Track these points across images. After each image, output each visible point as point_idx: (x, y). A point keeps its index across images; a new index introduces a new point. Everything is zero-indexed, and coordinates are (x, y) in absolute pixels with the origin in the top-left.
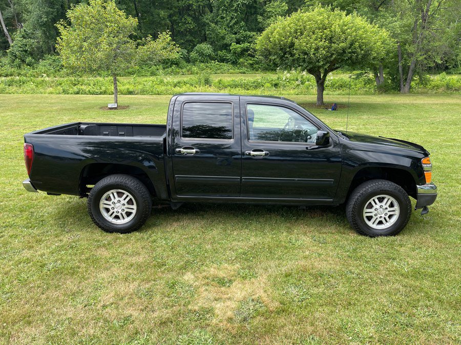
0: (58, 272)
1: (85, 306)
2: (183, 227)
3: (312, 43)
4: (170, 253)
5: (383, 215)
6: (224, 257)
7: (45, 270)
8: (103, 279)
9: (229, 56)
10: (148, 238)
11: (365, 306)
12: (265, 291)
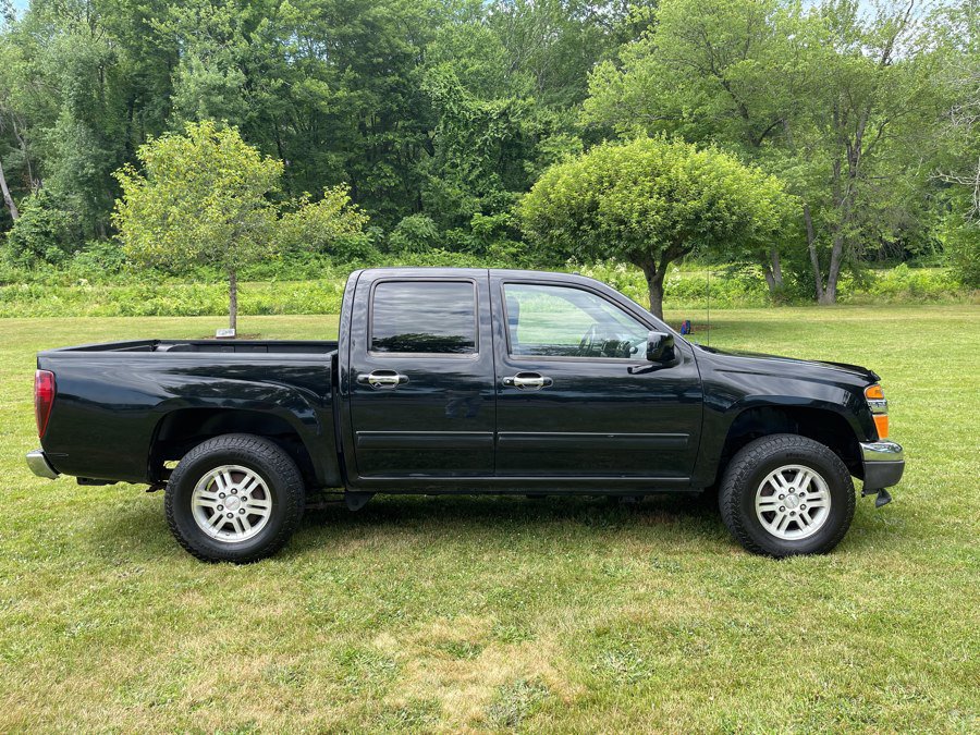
0: (93, 639)
1: (151, 706)
2: (371, 549)
3: (633, 202)
4: (344, 597)
5: (797, 510)
6: (462, 603)
7: (65, 637)
8: (193, 652)
9: (469, 239)
10: (295, 572)
11: (772, 686)
12: (553, 665)
